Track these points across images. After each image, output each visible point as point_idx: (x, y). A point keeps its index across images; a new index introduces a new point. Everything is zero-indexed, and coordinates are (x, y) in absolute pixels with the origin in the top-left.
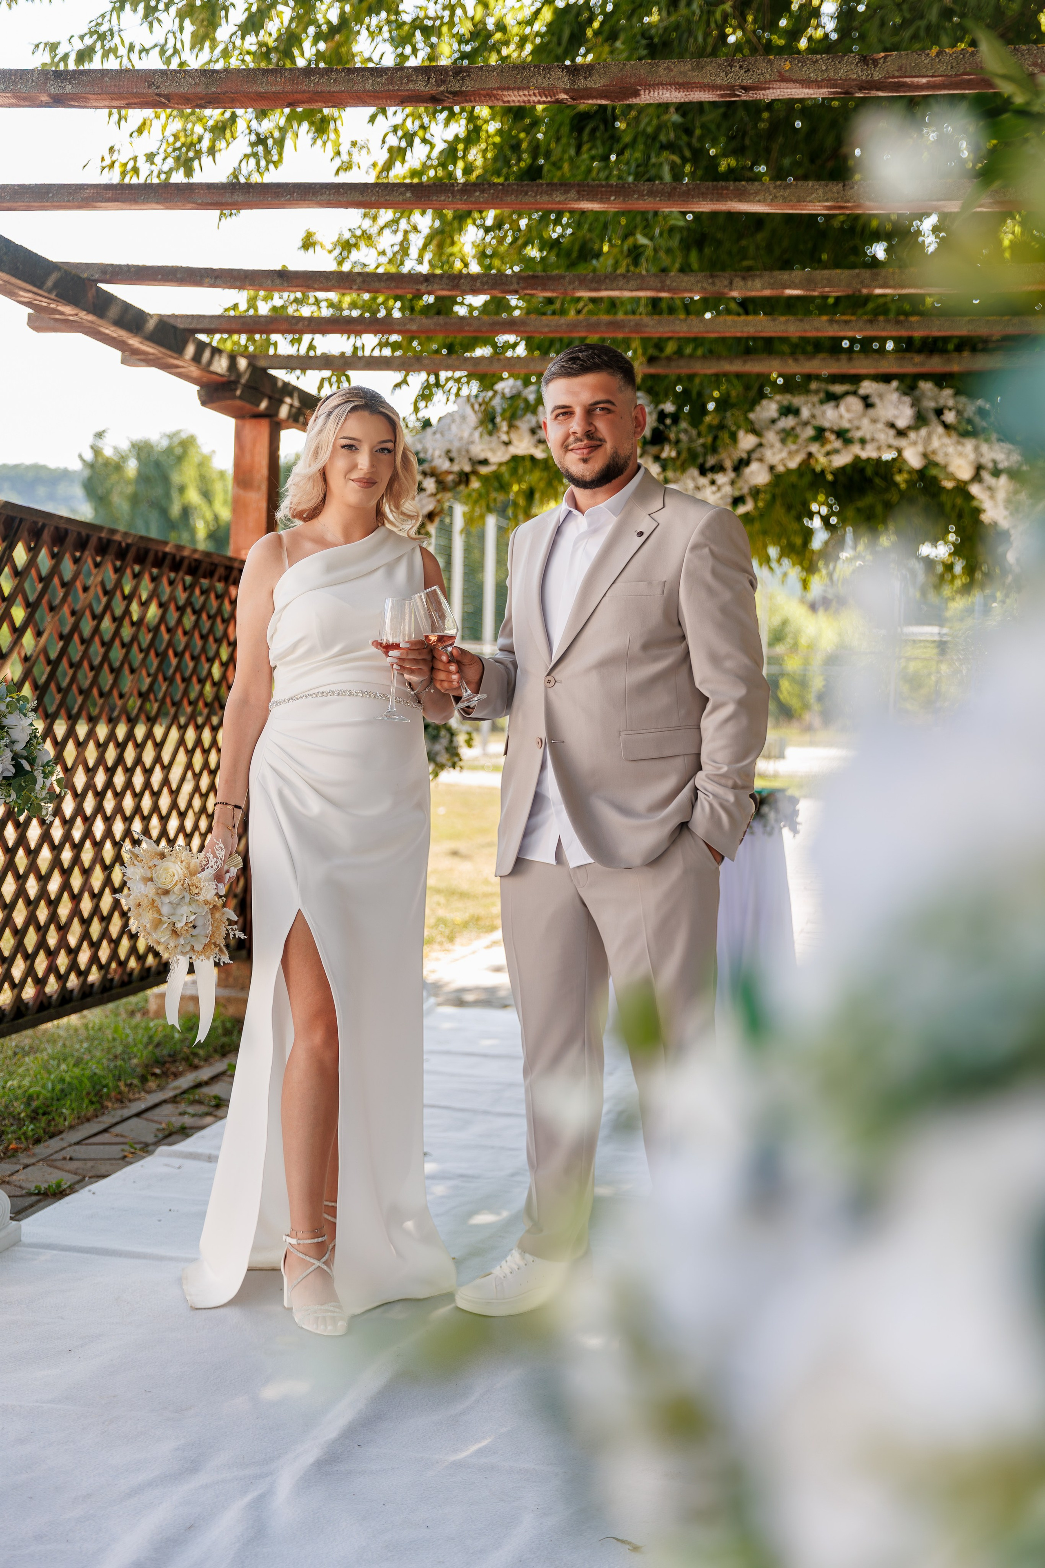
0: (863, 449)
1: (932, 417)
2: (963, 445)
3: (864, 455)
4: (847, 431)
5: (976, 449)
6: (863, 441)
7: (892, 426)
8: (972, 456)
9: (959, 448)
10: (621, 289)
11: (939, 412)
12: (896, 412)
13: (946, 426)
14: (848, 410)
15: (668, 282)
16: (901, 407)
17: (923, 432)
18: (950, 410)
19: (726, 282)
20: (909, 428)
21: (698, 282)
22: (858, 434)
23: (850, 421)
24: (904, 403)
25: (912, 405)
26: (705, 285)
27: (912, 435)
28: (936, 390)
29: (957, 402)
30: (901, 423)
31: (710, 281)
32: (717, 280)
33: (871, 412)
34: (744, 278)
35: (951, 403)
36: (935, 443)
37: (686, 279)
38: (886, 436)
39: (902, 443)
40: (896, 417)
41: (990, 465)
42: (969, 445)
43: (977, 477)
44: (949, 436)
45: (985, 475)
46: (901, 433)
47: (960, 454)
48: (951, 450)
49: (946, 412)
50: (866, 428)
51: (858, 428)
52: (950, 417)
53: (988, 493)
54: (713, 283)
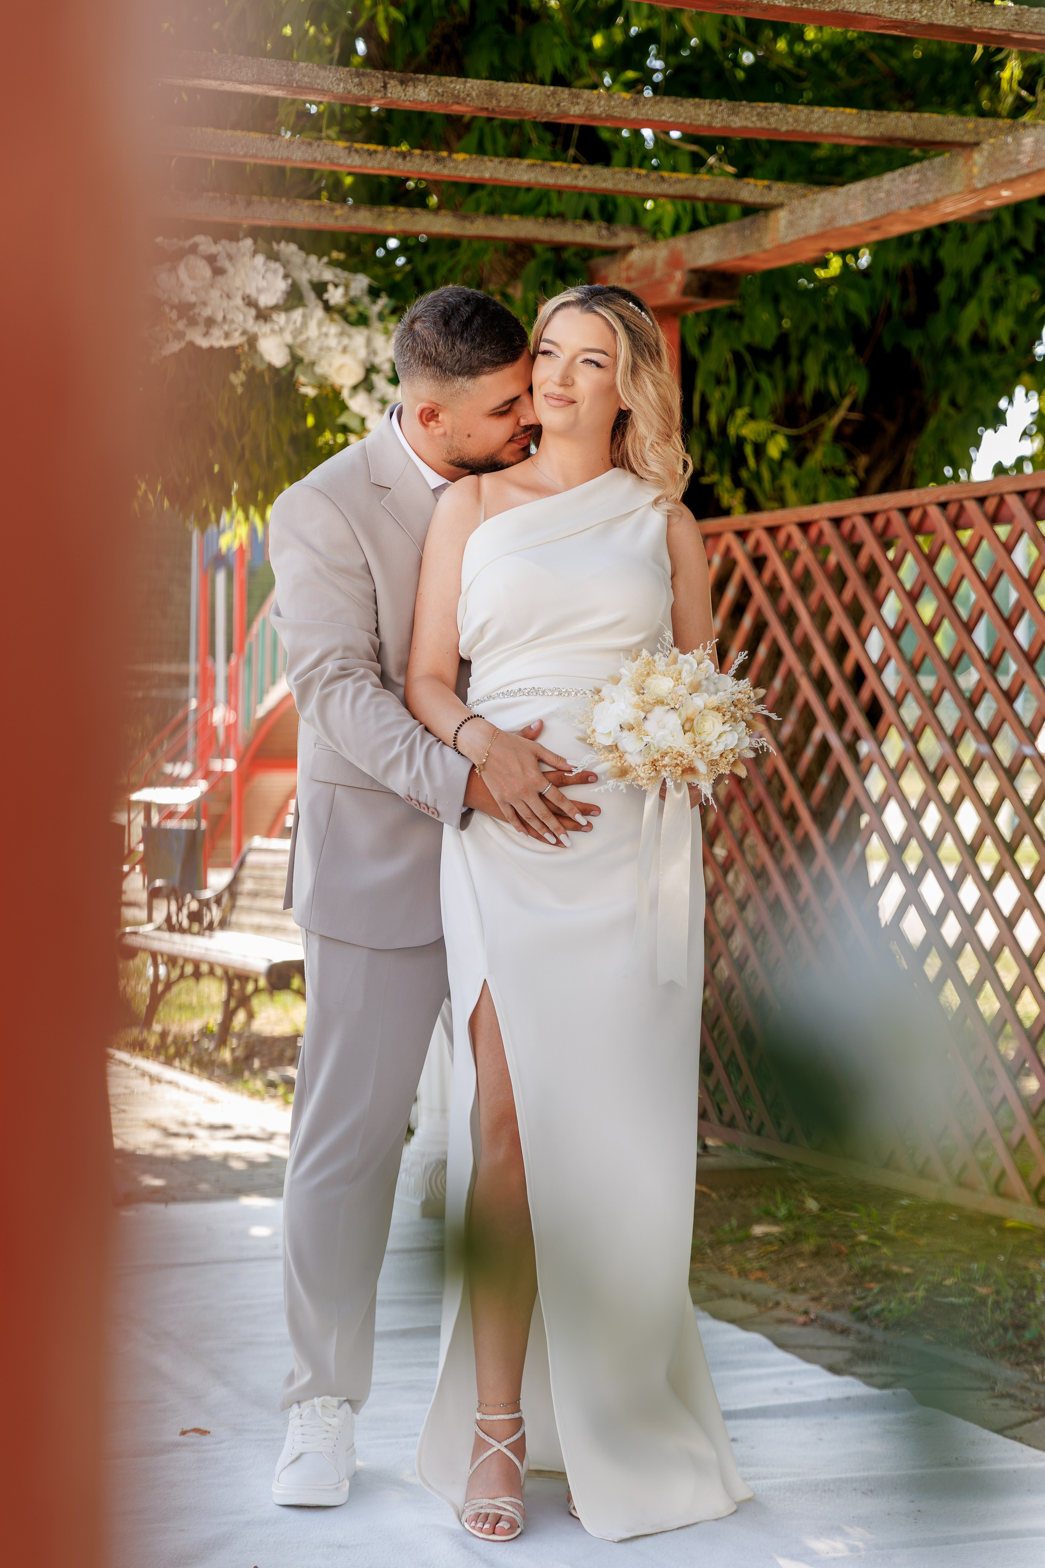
0: (206, 334)
1: (310, 296)
2: (350, 337)
3: (204, 343)
4: (193, 306)
5: (369, 342)
6: (210, 322)
7: (250, 302)
8: (362, 353)
9: (345, 341)
10: (229, 80)
11: (320, 288)
12: (263, 284)
13: (328, 308)
14: (192, 277)
15: (297, 76)
16: (269, 275)
17: (297, 315)
18: (336, 286)
19: (379, 85)
20: (276, 308)
21: (341, 80)
22: (207, 312)
23: (194, 291)
24: (275, 272)
25: (286, 276)
26: (350, 86)
27: (281, 318)
28: (302, 254)
29: (336, 276)
30: (266, 300)
31: (356, 80)
32: (365, 80)
33: (220, 279)
34: (402, 82)
35: (328, 275)
36: (312, 331)
37: (322, 73)
38: (246, 319)
39: (263, 329)
40: (259, 291)
41: (386, 367)
42: (358, 337)
43: (366, 384)
44: (332, 320)
45: (380, 381)
46: (263, 315)
47: (345, 350)
48: (332, 342)
49: (331, 288)
50: (215, 306)
51: (205, 304)
52: (336, 296)
53: (378, 406)
54: (360, 84)
